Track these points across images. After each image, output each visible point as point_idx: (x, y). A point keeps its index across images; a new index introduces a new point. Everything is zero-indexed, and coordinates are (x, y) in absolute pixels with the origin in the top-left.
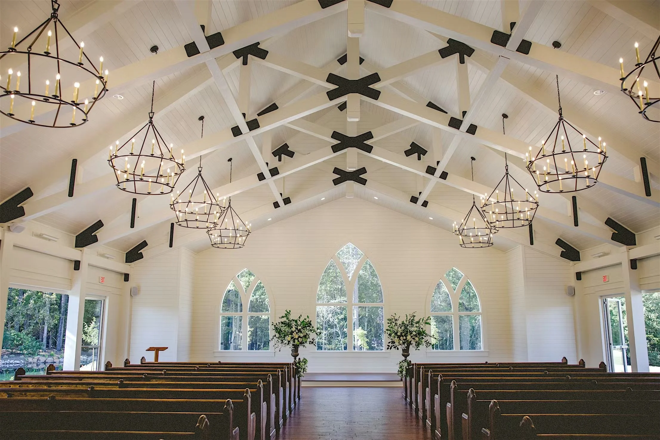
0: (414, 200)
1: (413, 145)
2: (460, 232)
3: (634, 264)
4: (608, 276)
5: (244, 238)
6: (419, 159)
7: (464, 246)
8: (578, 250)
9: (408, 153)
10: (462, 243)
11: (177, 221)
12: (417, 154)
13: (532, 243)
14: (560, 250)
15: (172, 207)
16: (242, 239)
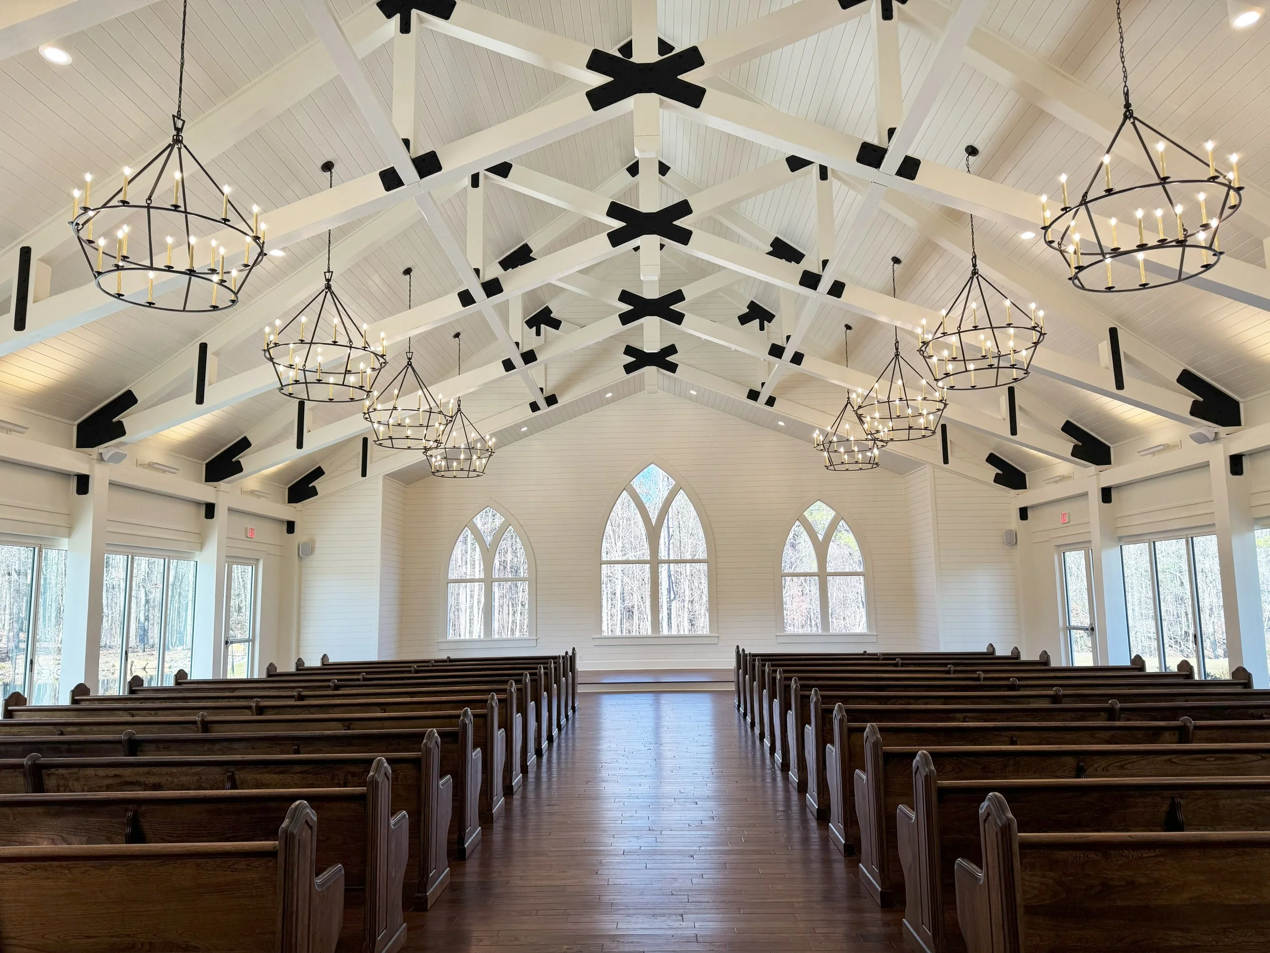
0: (753, 395)
1: (753, 306)
2: (827, 445)
3: (1107, 494)
4: (1069, 514)
5: (484, 461)
6: (762, 328)
7: (832, 468)
8: (1023, 471)
9: (744, 319)
10: (828, 464)
11: (376, 440)
12: (758, 321)
13: (946, 461)
14: (993, 471)
15: (367, 416)
16: (481, 463)
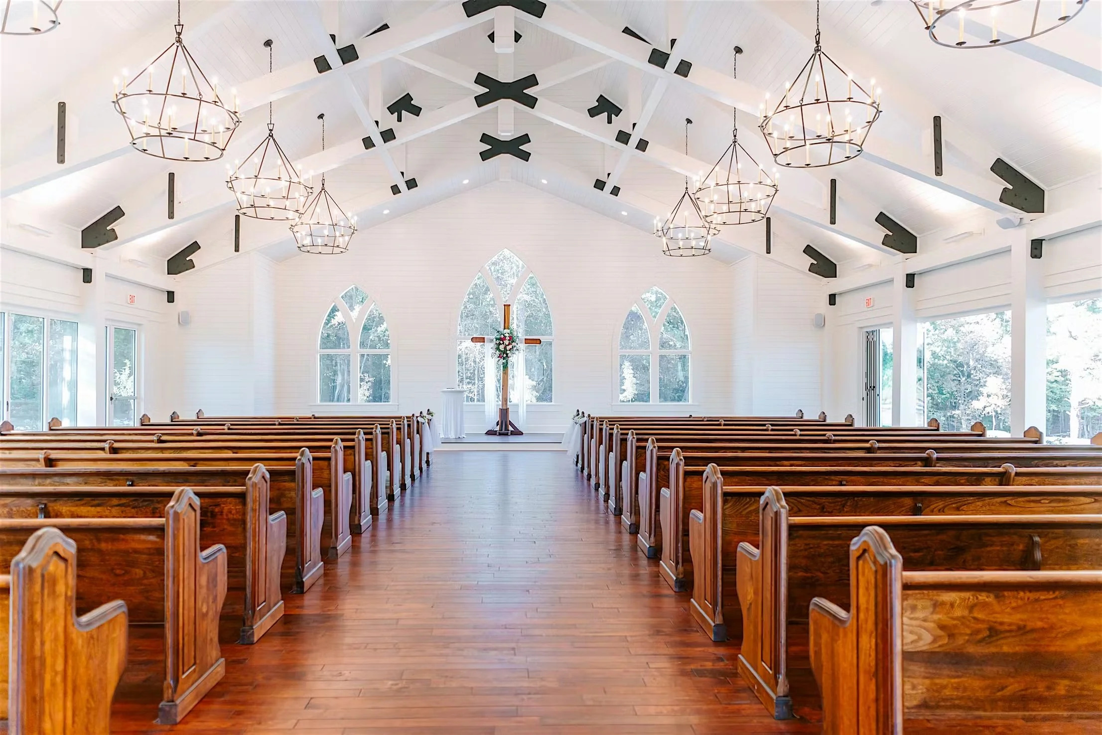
0: (600, 185)
1: (601, 99)
2: (665, 232)
3: (910, 280)
4: (874, 299)
5: (347, 238)
6: (610, 122)
7: (668, 253)
8: (834, 261)
9: (593, 112)
10: (665, 248)
11: (240, 208)
12: (606, 113)
13: (768, 251)
14: (809, 261)
15: (230, 185)
16: (344, 241)
